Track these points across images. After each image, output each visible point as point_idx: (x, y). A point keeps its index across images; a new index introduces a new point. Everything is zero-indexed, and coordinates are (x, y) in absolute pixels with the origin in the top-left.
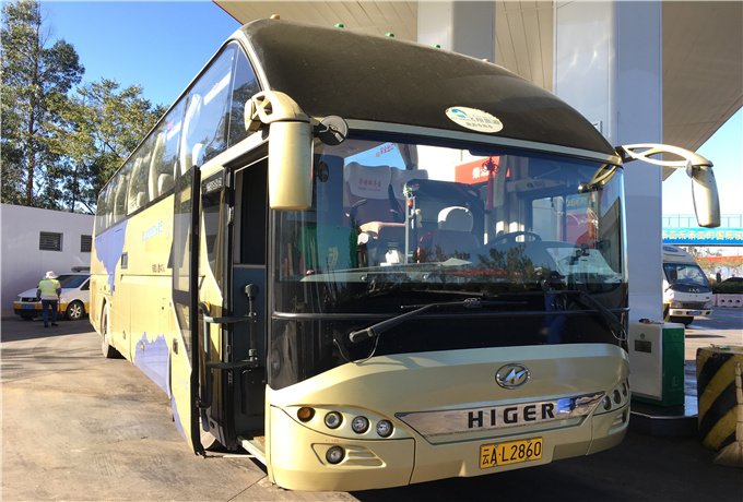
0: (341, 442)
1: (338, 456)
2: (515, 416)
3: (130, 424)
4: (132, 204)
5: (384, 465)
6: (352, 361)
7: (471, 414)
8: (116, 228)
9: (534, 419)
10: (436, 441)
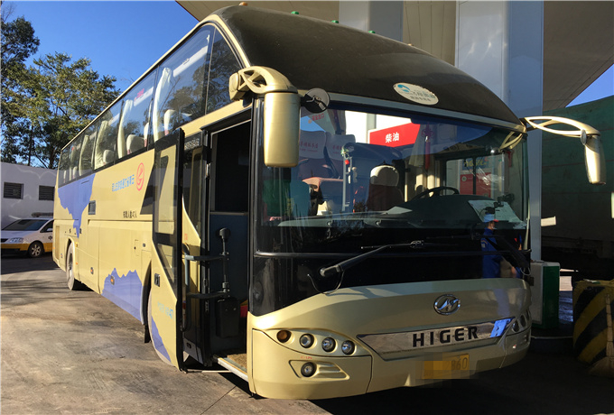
0: (314, 359)
1: (310, 370)
2: (448, 336)
3: (107, 346)
4: (99, 160)
5: (348, 377)
6: (322, 292)
7: (415, 336)
8: (82, 180)
9: (463, 339)
10: (388, 357)
